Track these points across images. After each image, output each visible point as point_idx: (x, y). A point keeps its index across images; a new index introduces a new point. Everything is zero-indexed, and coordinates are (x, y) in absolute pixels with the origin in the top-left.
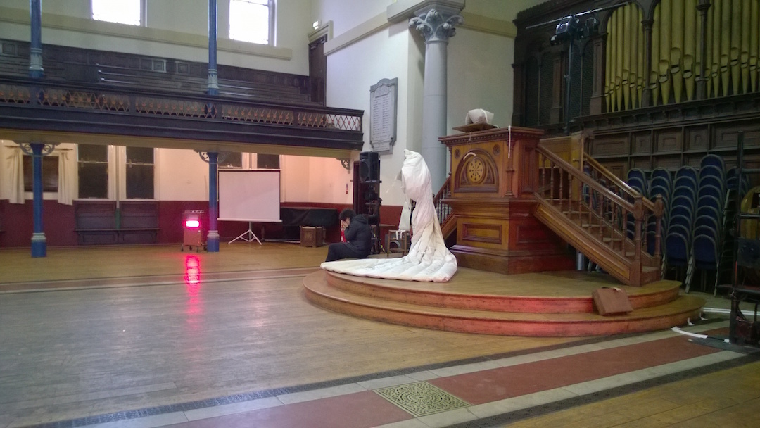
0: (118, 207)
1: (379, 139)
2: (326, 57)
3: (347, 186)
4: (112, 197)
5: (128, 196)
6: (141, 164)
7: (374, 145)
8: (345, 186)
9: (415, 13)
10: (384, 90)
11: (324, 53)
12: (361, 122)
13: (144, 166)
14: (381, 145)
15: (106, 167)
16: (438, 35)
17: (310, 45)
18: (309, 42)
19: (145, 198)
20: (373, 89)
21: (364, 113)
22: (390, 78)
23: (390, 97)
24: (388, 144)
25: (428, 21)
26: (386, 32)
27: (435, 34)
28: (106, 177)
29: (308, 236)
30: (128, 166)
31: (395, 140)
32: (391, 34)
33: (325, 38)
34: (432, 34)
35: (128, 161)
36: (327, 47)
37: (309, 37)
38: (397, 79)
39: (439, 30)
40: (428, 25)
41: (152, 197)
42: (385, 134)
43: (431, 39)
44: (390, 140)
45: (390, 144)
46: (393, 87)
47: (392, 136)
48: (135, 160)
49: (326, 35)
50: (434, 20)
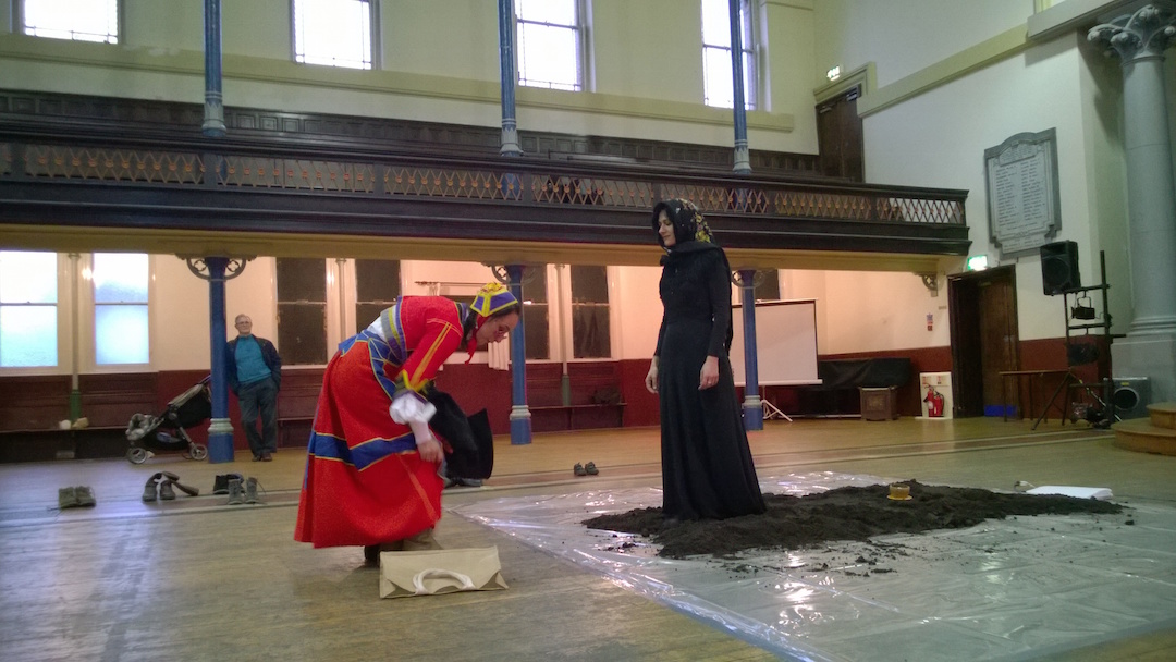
0: (565, 371)
1: (1017, 231)
2: (861, 120)
3: (930, 318)
4: (555, 357)
5: (576, 356)
6: (592, 304)
7: (1004, 243)
8: (926, 318)
9: (1099, 19)
10: (1022, 150)
11: (859, 113)
12: (962, 207)
13: (595, 307)
14: (1023, 241)
15: (545, 310)
16: (1152, 47)
17: (819, 107)
18: (816, 103)
19: (599, 356)
20: (991, 154)
21: (969, 194)
22: (1036, 132)
23: (1041, 159)
24: (1042, 236)
25: (1132, 27)
26: (1021, 58)
27: (1146, 47)
28: (545, 326)
29: (875, 403)
30: (574, 308)
31: (1060, 228)
32: (1029, 62)
33: (857, 91)
34: (1141, 47)
35: (573, 301)
36: (862, 105)
37: (816, 95)
38: (1053, 131)
39: (1154, 40)
40: (1136, 33)
41: (608, 354)
42: (1032, 221)
43: (1139, 56)
44: (1046, 228)
45: (1046, 236)
46: (1047, 144)
47: (1051, 222)
48: (583, 298)
49: (860, 86)
50: (1148, 24)
